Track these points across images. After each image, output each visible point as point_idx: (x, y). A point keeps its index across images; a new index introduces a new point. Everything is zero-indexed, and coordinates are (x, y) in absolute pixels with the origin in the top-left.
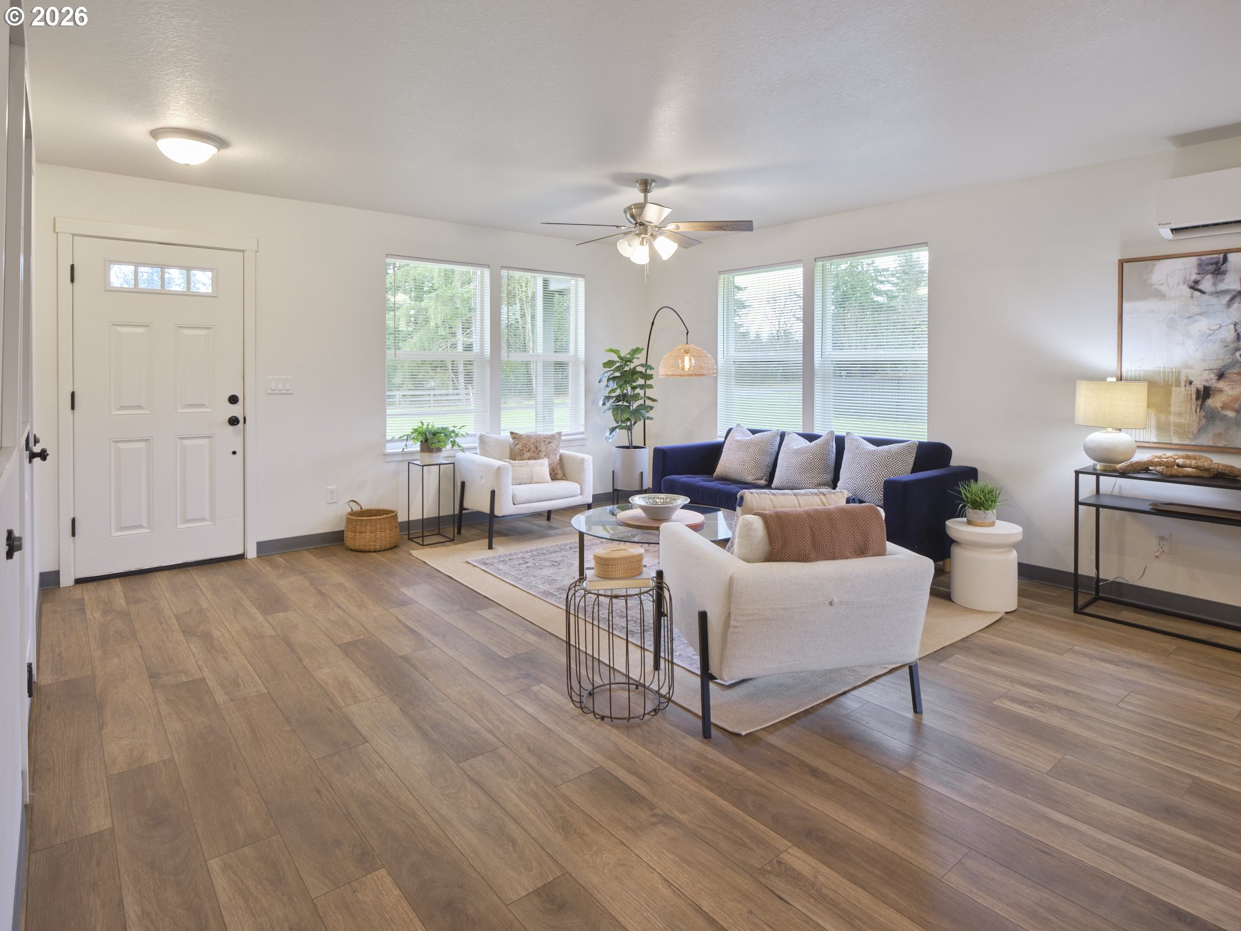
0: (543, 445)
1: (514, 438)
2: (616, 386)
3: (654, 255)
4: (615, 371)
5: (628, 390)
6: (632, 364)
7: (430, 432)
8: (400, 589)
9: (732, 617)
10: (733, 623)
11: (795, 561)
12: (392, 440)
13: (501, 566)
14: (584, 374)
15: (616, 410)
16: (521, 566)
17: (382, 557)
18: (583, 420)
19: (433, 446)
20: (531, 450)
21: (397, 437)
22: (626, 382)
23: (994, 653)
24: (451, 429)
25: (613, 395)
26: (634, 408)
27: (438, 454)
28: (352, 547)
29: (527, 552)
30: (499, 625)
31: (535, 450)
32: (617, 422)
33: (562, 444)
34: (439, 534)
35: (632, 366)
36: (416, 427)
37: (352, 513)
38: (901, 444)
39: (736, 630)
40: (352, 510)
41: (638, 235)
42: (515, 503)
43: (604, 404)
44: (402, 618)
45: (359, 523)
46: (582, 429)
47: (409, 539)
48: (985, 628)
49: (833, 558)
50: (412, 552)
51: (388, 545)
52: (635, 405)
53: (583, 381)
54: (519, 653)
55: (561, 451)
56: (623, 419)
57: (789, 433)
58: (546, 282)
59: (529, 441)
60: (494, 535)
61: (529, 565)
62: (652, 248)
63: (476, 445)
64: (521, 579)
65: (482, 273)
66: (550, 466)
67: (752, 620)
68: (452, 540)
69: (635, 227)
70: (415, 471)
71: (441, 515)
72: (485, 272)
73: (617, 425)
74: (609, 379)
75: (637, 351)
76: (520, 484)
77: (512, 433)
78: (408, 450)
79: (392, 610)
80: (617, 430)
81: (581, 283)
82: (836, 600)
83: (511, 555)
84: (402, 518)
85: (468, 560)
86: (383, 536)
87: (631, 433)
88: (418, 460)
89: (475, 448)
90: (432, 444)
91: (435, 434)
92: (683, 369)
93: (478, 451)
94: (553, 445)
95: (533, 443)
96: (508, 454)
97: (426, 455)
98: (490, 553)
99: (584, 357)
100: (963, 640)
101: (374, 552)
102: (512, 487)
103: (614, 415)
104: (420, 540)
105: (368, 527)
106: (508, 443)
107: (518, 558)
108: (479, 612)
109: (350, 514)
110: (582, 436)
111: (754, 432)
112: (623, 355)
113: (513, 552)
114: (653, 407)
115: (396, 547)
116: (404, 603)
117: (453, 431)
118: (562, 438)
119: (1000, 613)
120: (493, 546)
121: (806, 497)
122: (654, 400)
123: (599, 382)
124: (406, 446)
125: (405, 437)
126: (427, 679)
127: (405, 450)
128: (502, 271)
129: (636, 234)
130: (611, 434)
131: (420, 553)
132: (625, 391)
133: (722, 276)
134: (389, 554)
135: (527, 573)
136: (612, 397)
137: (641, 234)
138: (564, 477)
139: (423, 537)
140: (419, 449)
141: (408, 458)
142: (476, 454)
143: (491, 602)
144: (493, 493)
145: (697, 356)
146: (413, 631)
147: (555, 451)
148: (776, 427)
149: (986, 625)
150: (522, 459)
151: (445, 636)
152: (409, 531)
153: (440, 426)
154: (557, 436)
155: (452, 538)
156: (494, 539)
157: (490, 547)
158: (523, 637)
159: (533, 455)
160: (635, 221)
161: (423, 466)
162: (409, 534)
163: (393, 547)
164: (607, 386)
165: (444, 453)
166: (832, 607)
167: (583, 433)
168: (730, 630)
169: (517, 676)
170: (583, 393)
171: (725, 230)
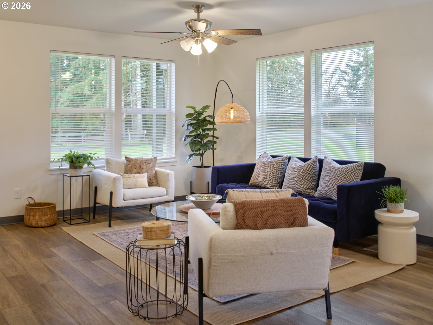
0: (144, 165)
1: (127, 161)
2: (193, 129)
3: (204, 50)
4: (193, 119)
5: (200, 131)
6: (203, 115)
7: (75, 157)
8: (51, 249)
9: (212, 260)
10: (213, 264)
11: (250, 229)
12: (54, 162)
13: (113, 237)
14: (175, 121)
15: (192, 144)
16: (125, 237)
17: (45, 230)
18: (174, 150)
19: (76, 165)
20: (137, 168)
21: (56, 160)
22: (199, 126)
23: (390, 287)
24: (88, 155)
25: (192, 134)
26: (204, 142)
27: (80, 170)
28: (28, 225)
29: (131, 229)
30: (102, 269)
31: (140, 168)
32: (193, 151)
33: (157, 165)
34: (82, 218)
35: (203, 116)
36: (67, 154)
37: (29, 205)
38: (354, 164)
39: (215, 268)
40: (29, 203)
41: (193, 38)
42: (125, 199)
43: (185, 140)
44: (47, 264)
45: (32, 211)
46: (174, 156)
47: (64, 221)
48: (391, 273)
49: (274, 227)
50: (63, 228)
51: (49, 224)
52: (205, 141)
53: (174, 126)
54: (109, 284)
55: (156, 169)
56: (196, 149)
57: (293, 158)
58: (158, 66)
59: (136, 162)
60: (112, 219)
61: (130, 236)
62: (203, 46)
63: (104, 165)
64: (123, 244)
65: (110, 61)
66: (148, 177)
67: (224, 262)
68: (89, 222)
69: (192, 33)
70: (67, 179)
71: (83, 207)
72: (113, 60)
73: (192, 153)
74: (188, 125)
75: (207, 107)
76: (129, 188)
77: (126, 158)
78: (62, 167)
79: (42, 260)
80: (193, 156)
81: (174, 66)
82: (274, 251)
83: (121, 230)
84: (59, 208)
85: (94, 233)
86: (46, 219)
87: (203, 158)
88: (68, 173)
89: (104, 167)
90: (75, 163)
91: (78, 157)
92: (230, 118)
93: (105, 169)
94: (151, 165)
95: (139, 164)
96: (123, 170)
97: (72, 170)
98: (109, 229)
99: (175, 111)
100: (375, 280)
101: (41, 227)
102: (122, 190)
103: (191, 147)
104: (69, 222)
105: (37, 213)
106: (124, 163)
107: (125, 232)
108: (92, 262)
109: (28, 205)
110: (173, 160)
111: (274, 157)
112: (197, 109)
113: (123, 229)
114: (217, 142)
115: (54, 225)
116: (51, 255)
117: (90, 156)
118: (157, 161)
119: (403, 265)
120: (112, 226)
121: (267, 193)
122: (217, 138)
123: (183, 126)
124: (61, 165)
125: (61, 160)
126: (52, 297)
127: (60, 168)
128: (122, 59)
129: (192, 38)
130: (189, 158)
131: (67, 229)
132: (198, 132)
133: (259, 61)
134: (50, 229)
135: (127, 241)
136: (191, 136)
137: (195, 37)
138: (158, 185)
139: (71, 220)
140: (69, 167)
141: (63, 172)
142: (105, 170)
143: (101, 256)
144: (111, 193)
145: (238, 111)
146: (51, 271)
147: (152, 169)
148: (286, 154)
149: (392, 272)
150: (131, 173)
151: (69, 274)
152: (63, 216)
153: (82, 153)
154: (154, 160)
155: (89, 220)
156: (112, 222)
157: (110, 226)
158: (113, 276)
159: (138, 171)
160: (192, 29)
161: (70, 177)
162: (63, 218)
163: (53, 225)
164: (188, 129)
165: (83, 170)
166: (272, 256)
167: (174, 158)
168: (212, 268)
169: (104, 296)
170: (175, 133)
171: (245, 35)
